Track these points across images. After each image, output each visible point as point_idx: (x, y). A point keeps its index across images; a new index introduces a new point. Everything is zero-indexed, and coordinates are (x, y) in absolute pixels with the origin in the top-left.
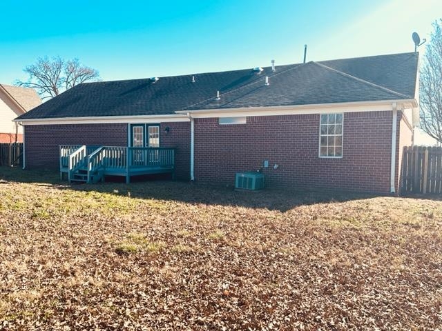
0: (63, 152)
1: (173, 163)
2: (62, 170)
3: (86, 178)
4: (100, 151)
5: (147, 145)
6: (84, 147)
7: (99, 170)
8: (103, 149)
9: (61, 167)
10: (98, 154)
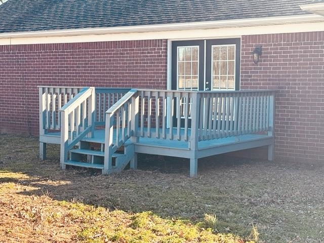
0: (45, 101)
1: (271, 125)
2: (44, 138)
3: (100, 160)
4: (130, 101)
5: (209, 86)
6: (90, 92)
7: (127, 142)
8: (135, 96)
9: (42, 131)
10: (125, 106)
